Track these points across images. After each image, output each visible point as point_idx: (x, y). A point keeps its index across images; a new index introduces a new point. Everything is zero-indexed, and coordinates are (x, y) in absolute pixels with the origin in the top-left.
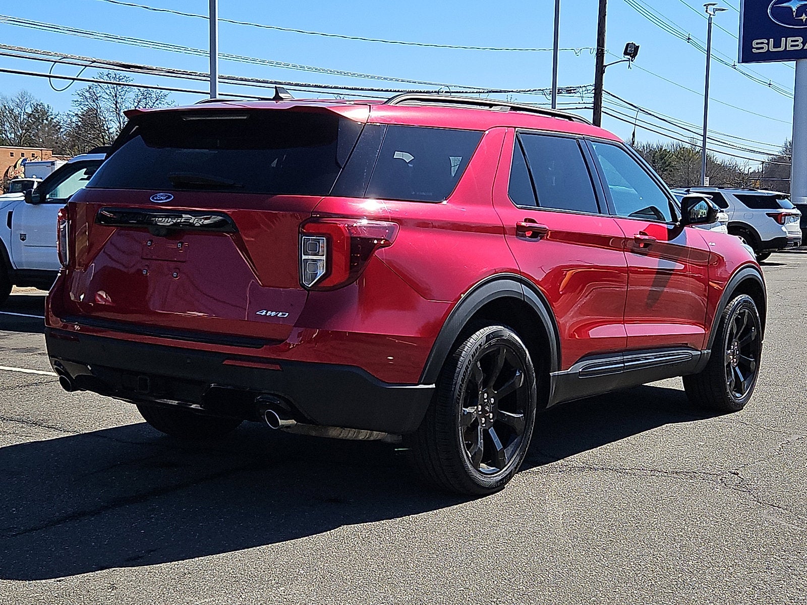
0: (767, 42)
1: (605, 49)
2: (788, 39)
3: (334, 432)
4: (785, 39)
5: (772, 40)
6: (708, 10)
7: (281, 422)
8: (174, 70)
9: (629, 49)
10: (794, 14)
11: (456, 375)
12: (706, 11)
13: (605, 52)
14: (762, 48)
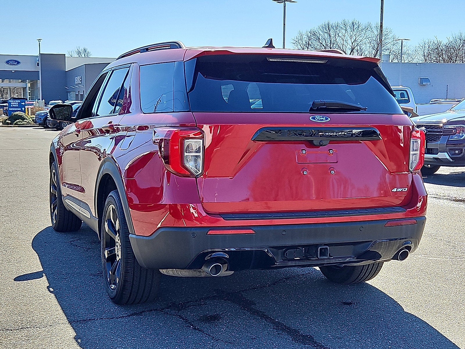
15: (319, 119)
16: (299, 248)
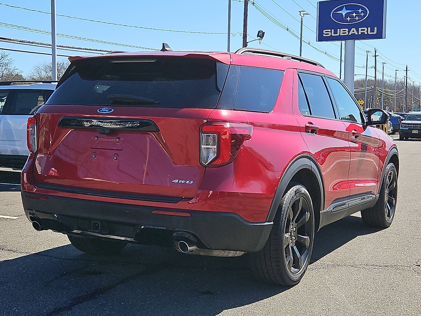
0: (330, 31)
1: (247, 34)
2: (341, 29)
3: (216, 253)
4: (339, 29)
5: (333, 30)
6: (301, 14)
7: (189, 248)
8: (23, 41)
9: (260, 34)
10: (344, 17)
11: (282, 215)
12: (300, 15)
13: (247, 35)
14: (328, 34)
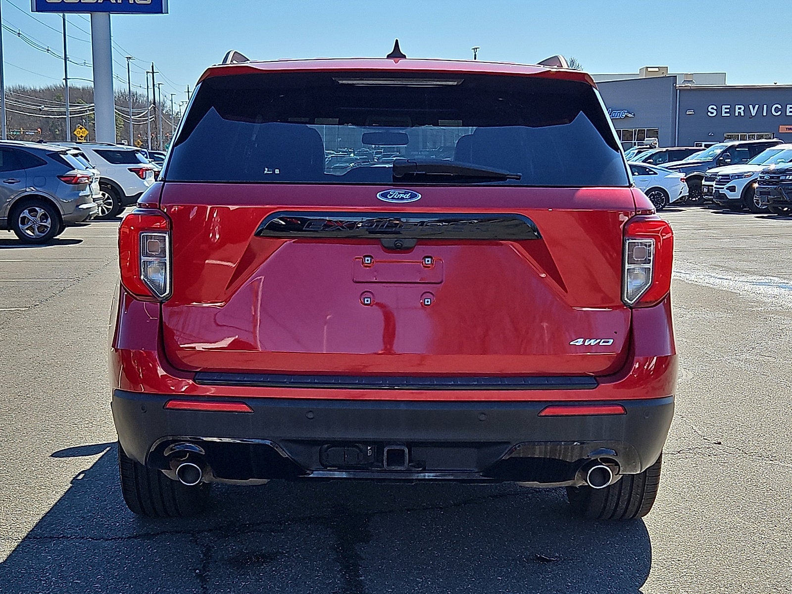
15: (395, 197)
16: (357, 447)
